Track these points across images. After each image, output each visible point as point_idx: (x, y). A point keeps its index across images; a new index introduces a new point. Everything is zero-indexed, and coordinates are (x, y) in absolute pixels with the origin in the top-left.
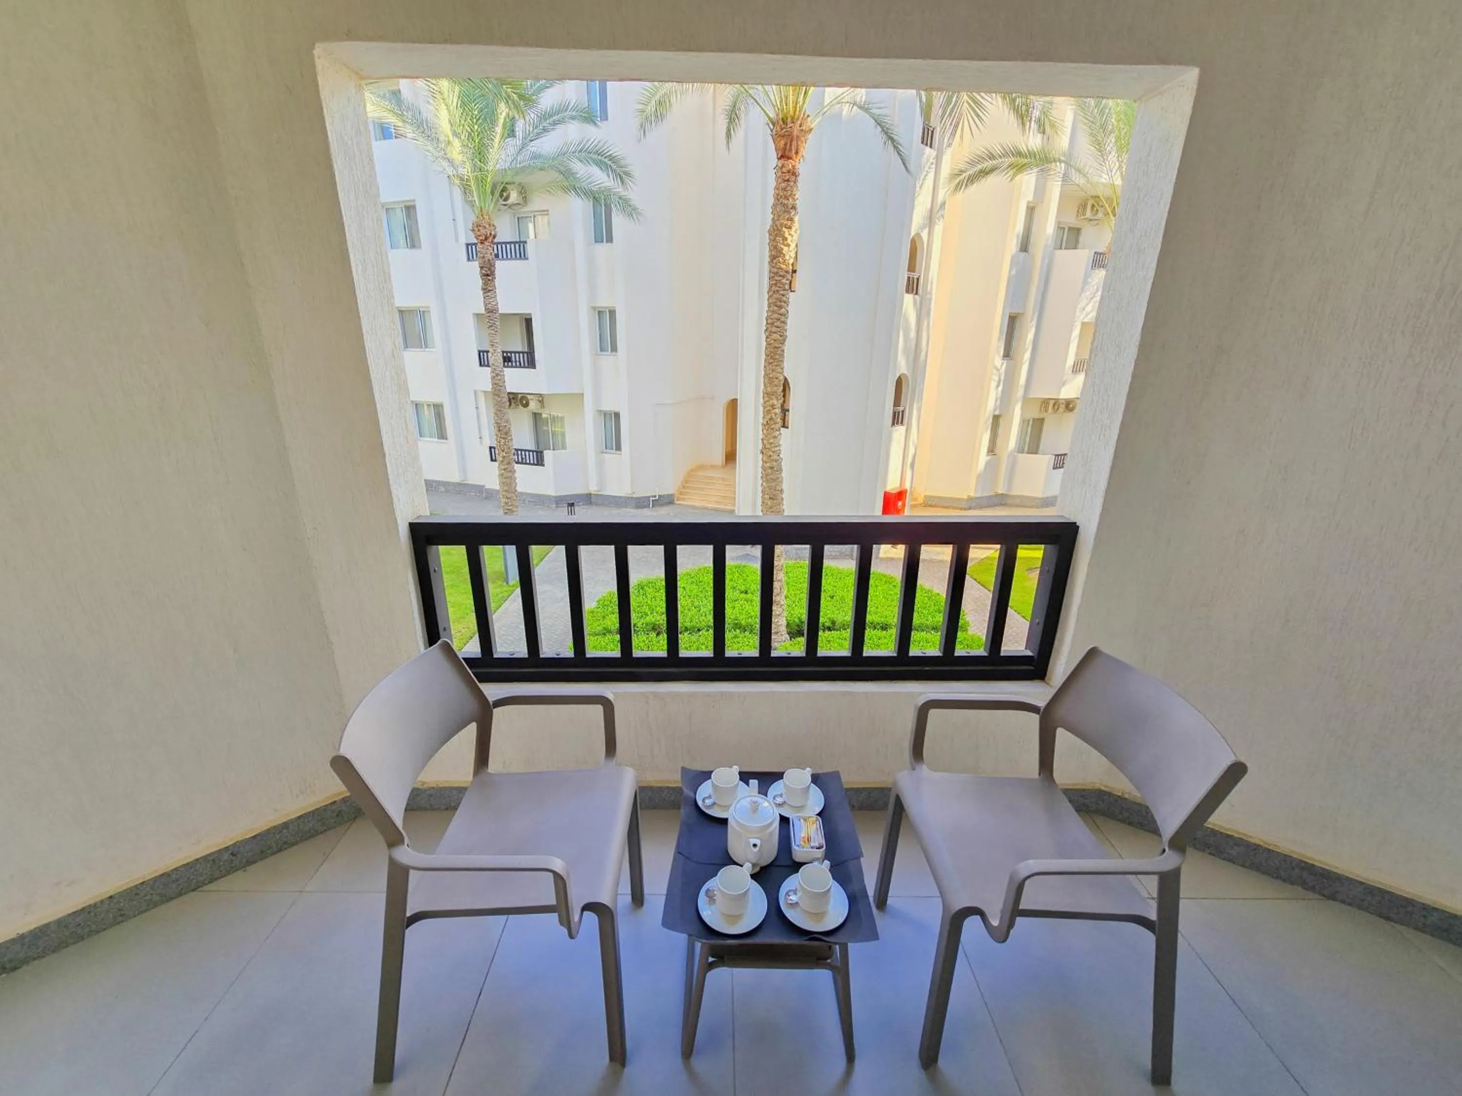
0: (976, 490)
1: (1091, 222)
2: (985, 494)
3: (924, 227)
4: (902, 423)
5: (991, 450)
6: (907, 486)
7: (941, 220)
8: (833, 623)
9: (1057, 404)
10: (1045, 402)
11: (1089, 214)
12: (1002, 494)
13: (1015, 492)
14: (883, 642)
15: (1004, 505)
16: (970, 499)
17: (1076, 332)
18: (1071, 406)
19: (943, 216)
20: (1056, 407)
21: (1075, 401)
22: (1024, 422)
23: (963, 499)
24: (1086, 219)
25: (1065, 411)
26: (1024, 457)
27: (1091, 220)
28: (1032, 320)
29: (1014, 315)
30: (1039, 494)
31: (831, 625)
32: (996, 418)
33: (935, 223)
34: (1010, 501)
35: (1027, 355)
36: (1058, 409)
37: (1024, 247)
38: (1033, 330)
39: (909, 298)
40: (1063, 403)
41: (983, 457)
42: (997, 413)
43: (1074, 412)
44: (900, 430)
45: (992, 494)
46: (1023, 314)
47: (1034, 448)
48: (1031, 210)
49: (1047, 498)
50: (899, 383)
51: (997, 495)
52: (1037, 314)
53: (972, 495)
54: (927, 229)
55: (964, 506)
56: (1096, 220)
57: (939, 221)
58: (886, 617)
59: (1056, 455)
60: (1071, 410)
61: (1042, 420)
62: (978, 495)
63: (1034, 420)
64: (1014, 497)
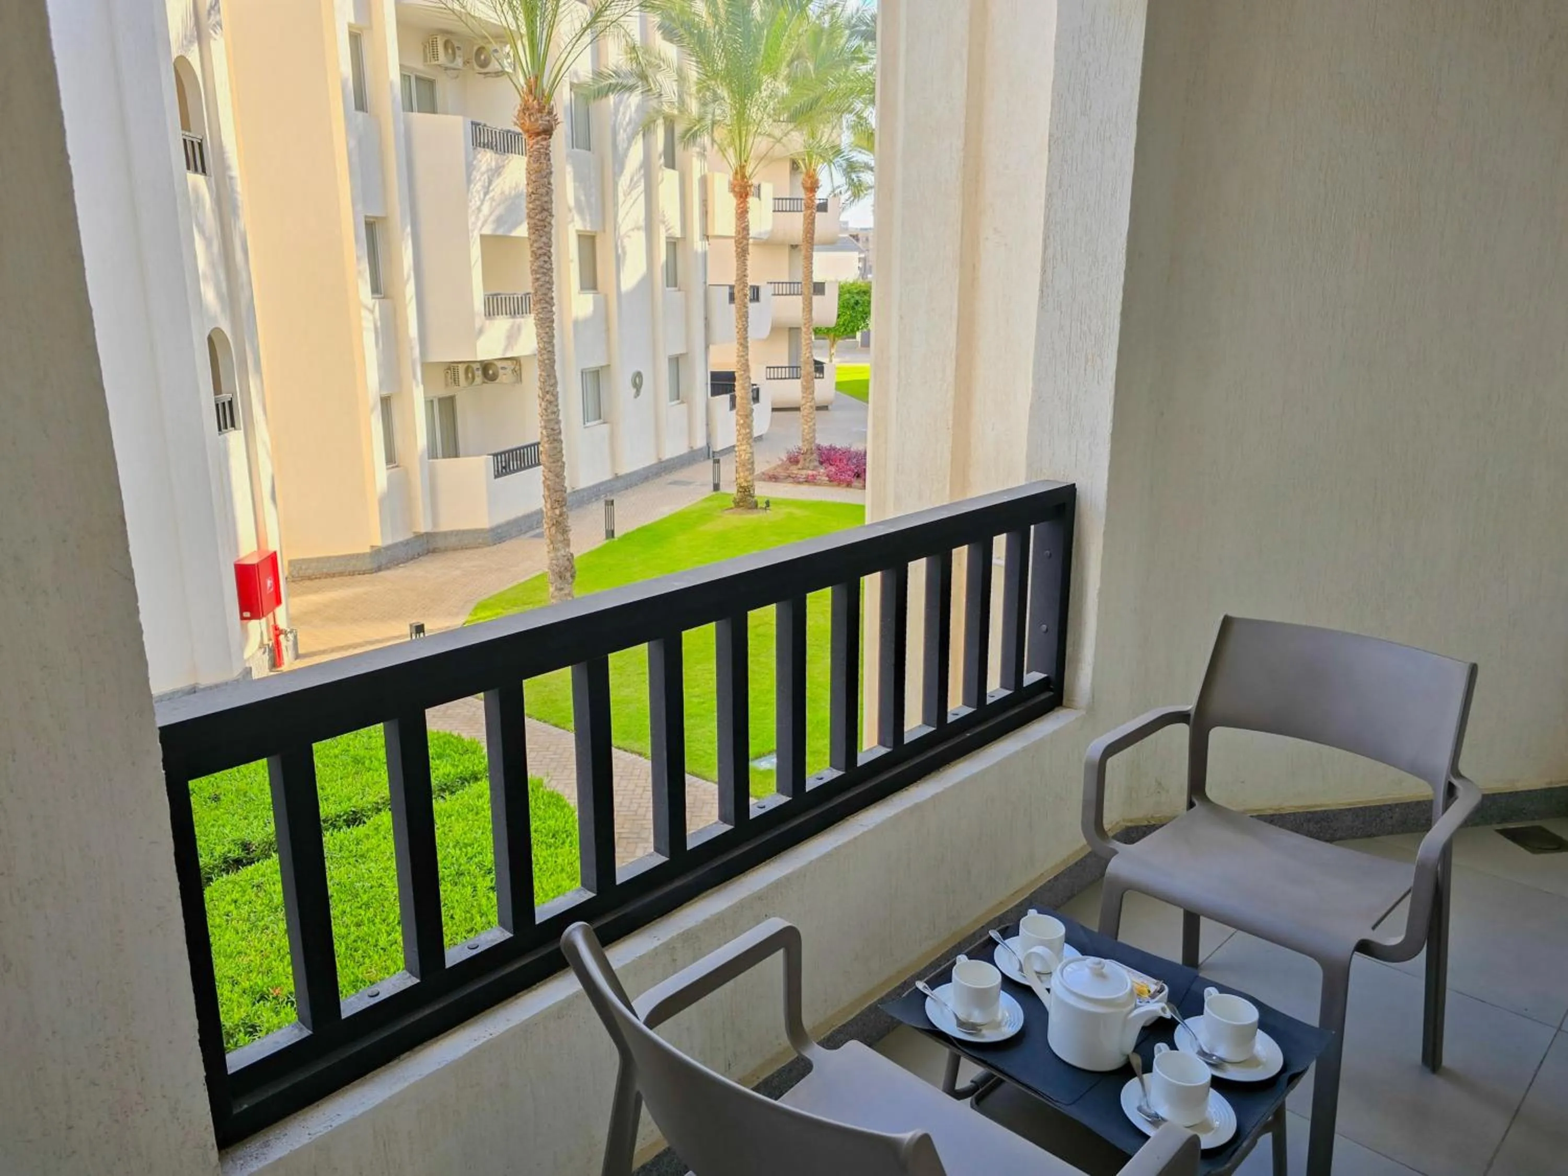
0: (383, 534)
1: (448, 72)
2: (400, 538)
3: (191, 42)
4: (233, 425)
5: (391, 459)
6: (273, 545)
7: (218, 30)
8: (246, 846)
9: (470, 370)
10: (451, 368)
11: (442, 58)
12: (427, 533)
13: (446, 525)
14: (369, 846)
15: (434, 551)
16: (377, 552)
17: (476, 251)
18: (491, 372)
19: (219, 24)
20: (470, 375)
21: (494, 365)
22: (429, 403)
23: (364, 554)
24: (439, 65)
25: (484, 382)
26: (444, 464)
27: (446, 69)
28: (403, 230)
29: (372, 220)
30: (484, 523)
31: (243, 854)
32: (386, 402)
33: (210, 36)
34: (441, 543)
35: (410, 290)
36: (473, 378)
37: (361, 104)
38: (409, 244)
39: (196, 180)
40: (478, 369)
41: (381, 475)
42: (385, 393)
43: (497, 381)
44: (235, 438)
45: (409, 535)
46: (384, 219)
47: (451, 448)
48: (355, 38)
49: (498, 527)
50: (214, 343)
51: (419, 536)
52: (408, 220)
53: (379, 543)
54: (196, 45)
55: (370, 566)
56: (454, 69)
57: (215, 32)
58: (350, 800)
59: (495, 455)
60: (493, 378)
61: (452, 399)
62: (389, 542)
63: (440, 400)
64: (446, 534)
